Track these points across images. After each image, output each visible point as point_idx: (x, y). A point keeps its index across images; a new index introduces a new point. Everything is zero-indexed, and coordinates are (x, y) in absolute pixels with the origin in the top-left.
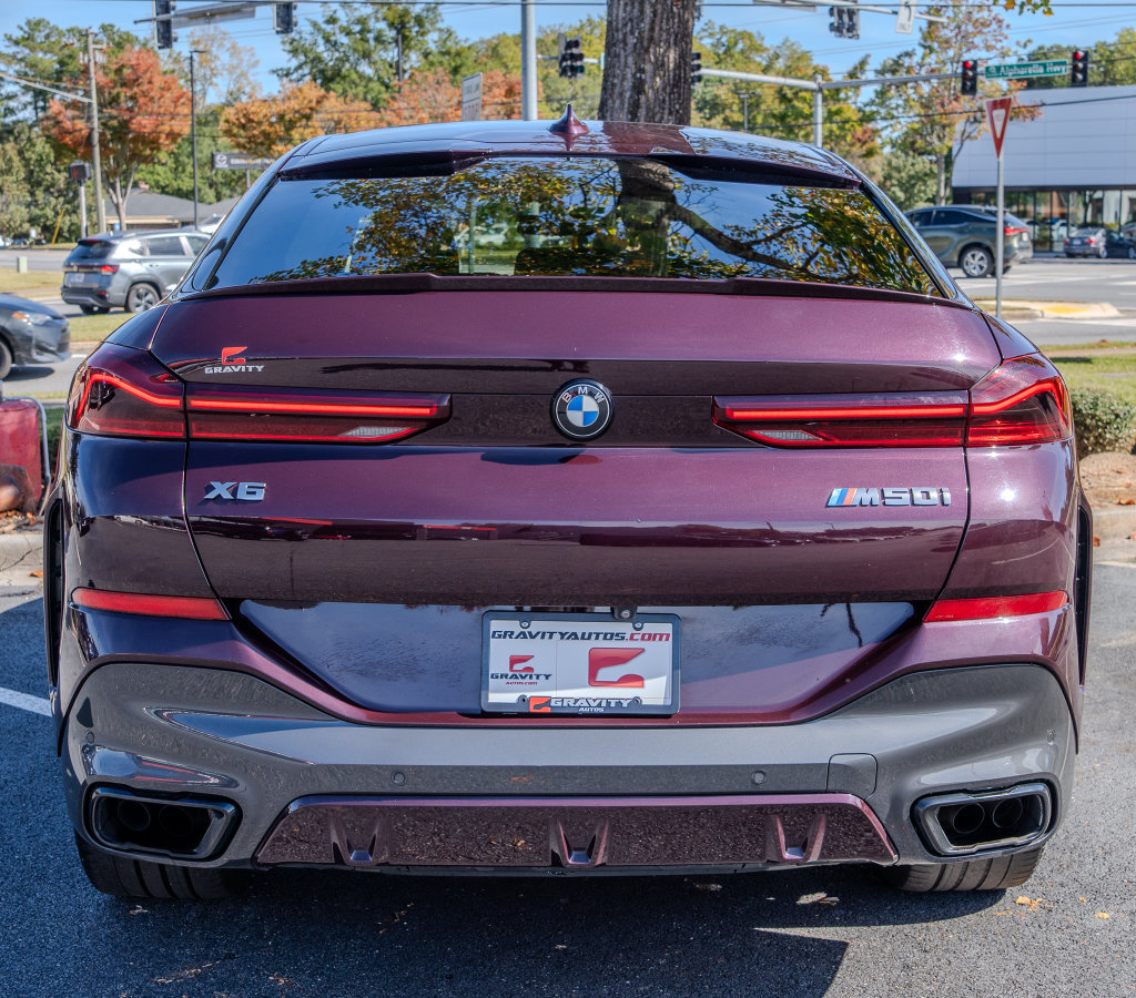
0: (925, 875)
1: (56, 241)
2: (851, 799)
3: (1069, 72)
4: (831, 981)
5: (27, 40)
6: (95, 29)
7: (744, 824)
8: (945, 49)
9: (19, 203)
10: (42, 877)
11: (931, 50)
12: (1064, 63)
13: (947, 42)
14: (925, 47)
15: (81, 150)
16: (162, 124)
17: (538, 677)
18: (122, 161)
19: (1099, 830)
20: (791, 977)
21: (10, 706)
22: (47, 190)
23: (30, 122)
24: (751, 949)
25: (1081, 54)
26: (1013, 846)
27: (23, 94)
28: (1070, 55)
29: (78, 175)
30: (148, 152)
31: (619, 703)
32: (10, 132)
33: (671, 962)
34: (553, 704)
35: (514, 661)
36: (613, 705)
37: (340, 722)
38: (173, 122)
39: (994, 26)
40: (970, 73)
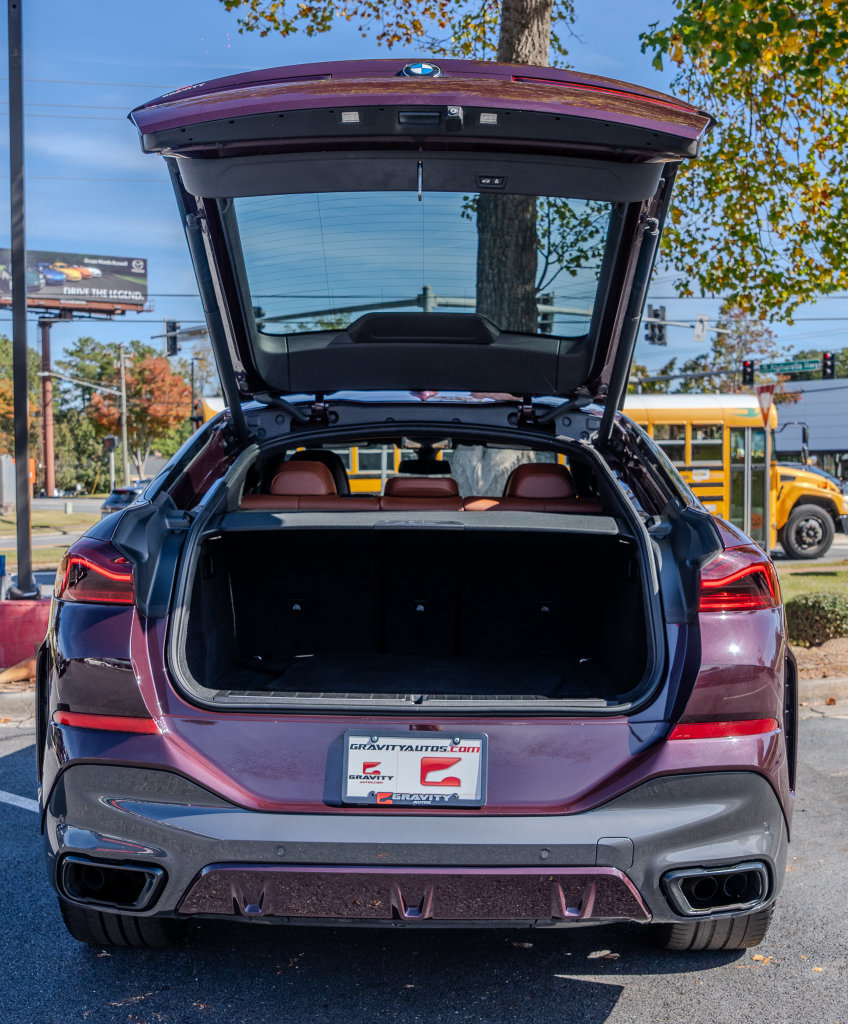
0: (683, 937)
1: (95, 493)
2: (615, 872)
3: (820, 368)
4: (609, 1014)
5: (79, 352)
6: (126, 344)
7: (540, 891)
8: (731, 353)
9: (70, 466)
10: (37, 930)
11: (720, 354)
12: (817, 362)
13: (732, 347)
14: (716, 352)
15: (114, 428)
16: (171, 410)
17: (383, 778)
18: (142, 436)
19: (819, 907)
20: (579, 1011)
21: (28, 811)
22: (89, 457)
23: (79, 410)
24: (550, 990)
25: (829, 355)
26: (739, 910)
27: (75, 389)
28: (822, 356)
29: (110, 446)
30: (160, 429)
31: (442, 798)
32: (65, 416)
33: (490, 998)
34: (394, 798)
35: (366, 766)
36: (437, 799)
37: (239, 809)
38: (179, 409)
39: (766, 336)
40: (749, 370)
